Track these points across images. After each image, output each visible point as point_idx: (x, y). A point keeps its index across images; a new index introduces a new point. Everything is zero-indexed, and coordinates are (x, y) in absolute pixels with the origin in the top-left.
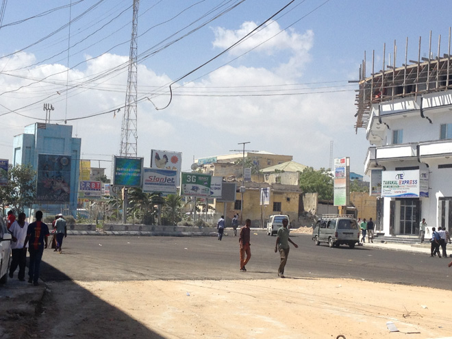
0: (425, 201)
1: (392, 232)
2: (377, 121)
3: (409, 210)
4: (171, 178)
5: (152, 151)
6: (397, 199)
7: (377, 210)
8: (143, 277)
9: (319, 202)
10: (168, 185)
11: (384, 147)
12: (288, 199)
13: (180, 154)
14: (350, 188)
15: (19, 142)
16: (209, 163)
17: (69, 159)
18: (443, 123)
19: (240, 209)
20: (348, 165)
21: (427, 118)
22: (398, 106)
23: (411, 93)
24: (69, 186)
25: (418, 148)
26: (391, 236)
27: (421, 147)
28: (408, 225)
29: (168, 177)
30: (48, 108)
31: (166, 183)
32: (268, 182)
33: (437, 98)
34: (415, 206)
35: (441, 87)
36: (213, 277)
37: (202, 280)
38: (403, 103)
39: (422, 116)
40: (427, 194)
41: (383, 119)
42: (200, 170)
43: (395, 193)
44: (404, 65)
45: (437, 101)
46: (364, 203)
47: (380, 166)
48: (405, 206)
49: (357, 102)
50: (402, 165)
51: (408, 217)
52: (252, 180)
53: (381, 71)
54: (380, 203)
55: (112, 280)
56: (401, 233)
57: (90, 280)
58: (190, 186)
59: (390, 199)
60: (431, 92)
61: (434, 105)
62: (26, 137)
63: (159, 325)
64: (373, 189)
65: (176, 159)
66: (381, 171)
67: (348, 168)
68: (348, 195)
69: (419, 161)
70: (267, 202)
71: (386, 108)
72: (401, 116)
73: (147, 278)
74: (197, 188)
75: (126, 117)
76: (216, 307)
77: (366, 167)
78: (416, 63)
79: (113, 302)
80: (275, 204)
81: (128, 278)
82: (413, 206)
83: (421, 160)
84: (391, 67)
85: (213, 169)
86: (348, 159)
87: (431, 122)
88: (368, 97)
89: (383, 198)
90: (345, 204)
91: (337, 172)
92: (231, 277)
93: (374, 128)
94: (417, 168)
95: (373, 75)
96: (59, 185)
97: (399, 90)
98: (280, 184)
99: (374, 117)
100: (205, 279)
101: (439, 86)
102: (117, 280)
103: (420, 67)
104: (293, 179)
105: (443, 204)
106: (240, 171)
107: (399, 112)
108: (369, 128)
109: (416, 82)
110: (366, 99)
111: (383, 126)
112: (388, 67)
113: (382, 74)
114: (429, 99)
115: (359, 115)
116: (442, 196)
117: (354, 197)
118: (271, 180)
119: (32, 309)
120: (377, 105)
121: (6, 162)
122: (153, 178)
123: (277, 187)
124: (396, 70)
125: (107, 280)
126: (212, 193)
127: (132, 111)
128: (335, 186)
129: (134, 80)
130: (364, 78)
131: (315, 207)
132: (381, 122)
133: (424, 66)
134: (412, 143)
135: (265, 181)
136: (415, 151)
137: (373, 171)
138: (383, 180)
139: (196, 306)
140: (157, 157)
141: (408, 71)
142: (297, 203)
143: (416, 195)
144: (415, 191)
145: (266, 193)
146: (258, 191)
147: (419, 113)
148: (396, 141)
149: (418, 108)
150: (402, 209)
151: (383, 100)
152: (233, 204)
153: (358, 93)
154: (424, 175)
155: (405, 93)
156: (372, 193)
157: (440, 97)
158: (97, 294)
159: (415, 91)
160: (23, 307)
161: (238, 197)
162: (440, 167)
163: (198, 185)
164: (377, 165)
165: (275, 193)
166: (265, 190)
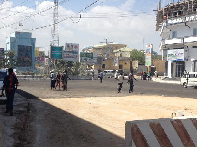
0: (186, 62)
1: (172, 76)
2: (165, 28)
3: (179, 66)
4: (75, 55)
5: (66, 43)
6: (174, 62)
7: (165, 67)
8: (68, 97)
9: (139, 64)
10: (74, 58)
11: (169, 39)
12: (126, 63)
13: (78, 44)
14: (152, 58)
15: (8, 40)
16: (91, 48)
17: (31, 47)
18: (195, 28)
19: (105, 68)
20: (152, 48)
21: (188, 26)
22: (175, 21)
23: (181, 15)
24: (31, 59)
25: (184, 39)
26: (171, 78)
27: (185, 39)
28: (179, 73)
29: (74, 55)
30: (21, 25)
31: (73, 57)
32: (117, 56)
33: (192, 17)
34: (182, 65)
35: (194, 12)
36: (98, 96)
37: (94, 97)
38: (177, 19)
39: (186, 25)
40: (187, 59)
41: (168, 27)
42: (87, 51)
43: (173, 59)
44: (177, 2)
45: (192, 18)
46: (158, 64)
47: (167, 48)
48: (178, 65)
49: (156, 20)
50: (176, 47)
51: (179, 70)
52: (110, 56)
53: (167, 5)
54: (167, 64)
55: (56, 98)
56: (176, 76)
57: (46, 98)
58: (83, 58)
59: (171, 62)
60: (190, 14)
61: (191, 20)
62: (11, 38)
63: (81, 115)
64: (164, 58)
65: (76, 47)
66: (167, 50)
67: (152, 49)
68: (152, 61)
69: (184, 45)
70: (116, 65)
71: (170, 22)
72: (176, 25)
73: (70, 97)
74: (87, 59)
75: (53, 29)
76: (103, 108)
77: (160, 48)
78: (183, 1)
79: (58, 106)
80: (120, 65)
81: (62, 97)
82: (181, 65)
83: (185, 44)
84: (171, 4)
85: (93, 51)
86: (152, 45)
87: (189, 28)
88: (162, 17)
89: (168, 62)
90: (150, 65)
91: (147, 51)
92: (106, 96)
93: (164, 31)
94: (183, 48)
95: (164, 7)
96: (27, 59)
97: (175, 14)
98: (122, 57)
99: (164, 26)
100: (95, 97)
101: (193, 11)
102: (57, 98)
103: (185, 3)
104: (128, 54)
105: (195, 63)
106: (105, 51)
107: (175, 24)
108: (161, 31)
109: (183, 10)
110: (161, 18)
111: (168, 30)
112: (170, 3)
113: (168, 7)
114: (189, 17)
115: (157, 25)
116: (194, 60)
117: (154, 62)
118: (118, 55)
119: (26, 109)
120: (166, 21)
121: (4, 49)
122: (68, 55)
123: (121, 58)
124: (174, 5)
125: (53, 98)
126: (93, 61)
127: (56, 26)
128: (146, 57)
129: (56, 12)
130: (160, 9)
131: (137, 67)
132: (167, 28)
133: (186, 3)
134: (181, 37)
135: (116, 56)
136: (182, 41)
137: (163, 50)
138: (168, 54)
139: (95, 107)
140: (68, 46)
141: (179, 5)
142: (130, 65)
143: (183, 60)
144: (182, 58)
145: (116, 61)
146: (113, 60)
147: (184, 24)
148: (174, 36)
149: (184, 21)
150: (176, 66)
151: (168, 18)
152: (102, 66)
153: (157, 16)
154: (186, 51)
155: (178, 15)
156: (163, 59)
157: (194, 16)
158: (51, 103)
159: (182, 14)
160: (21, 109)
161: (104, 63)
162: (193, 47)
163: (87, 58)
164: (165, 47)
165: (120, 61)
166: (116, 59)
